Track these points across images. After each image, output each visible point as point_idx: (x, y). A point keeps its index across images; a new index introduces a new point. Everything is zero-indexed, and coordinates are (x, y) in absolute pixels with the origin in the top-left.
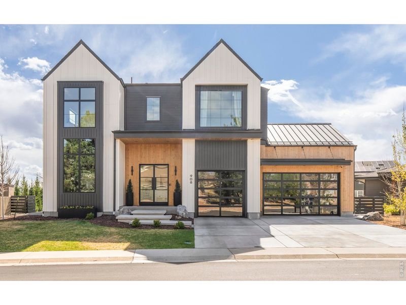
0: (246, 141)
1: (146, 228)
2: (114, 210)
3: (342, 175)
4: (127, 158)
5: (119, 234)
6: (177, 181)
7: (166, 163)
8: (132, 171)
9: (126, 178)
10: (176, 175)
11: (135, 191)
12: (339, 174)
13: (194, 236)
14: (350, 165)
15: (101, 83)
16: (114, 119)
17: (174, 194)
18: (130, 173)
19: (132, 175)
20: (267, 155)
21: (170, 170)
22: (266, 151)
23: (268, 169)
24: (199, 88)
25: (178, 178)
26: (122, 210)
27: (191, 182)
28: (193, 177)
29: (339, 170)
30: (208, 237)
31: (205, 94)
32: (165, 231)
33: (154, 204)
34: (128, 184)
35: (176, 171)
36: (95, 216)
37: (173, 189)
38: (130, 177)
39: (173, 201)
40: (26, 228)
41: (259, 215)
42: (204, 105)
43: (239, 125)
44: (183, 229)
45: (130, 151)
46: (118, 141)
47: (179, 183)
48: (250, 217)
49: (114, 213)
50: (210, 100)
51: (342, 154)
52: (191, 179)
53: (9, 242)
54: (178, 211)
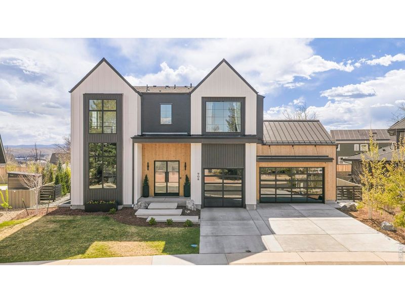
0: (244, 145)
1: (161, 227)
2: (133, 203)
3: (326, 169)
4: (143, 155)
5: (138, 234)
6: (186, 176)
7: (178, 160)
8: (148, 166)
9: (143, 173)
10: (185, 169)
11: (151, 184)
12: (324, 168)
13: (199, 236)
14: (332, 162)
15: (121, 95)
16: (132, 125)
17: (184, 186)
18: (146, 168)
19: (148, 169)
20: (263, 153)
21: (180, 166)
22: (262, 149)
23: (264, 164)
24: (205, 100)
25: (187, 173)
26: (139, 203)
27: (198, 179)
28: (200, 175)
29: (324, 164)
30: (211, 237)
31: (209, 105)
32: (176, 230)
33: (167, 195)
34: (144, 178)
35: (185, 166)
36: (117, 210)
37: (183, 181)
38: (146, 172)
39: (183, 192)
40: (60, 227)
41: (255, 206)
42: (209, 113)
43: (239, 131)
44: (191, 226)
45: (146, 150)
46: (136, 145)
47: (189, 176)
48: (247, 208)
49: (133, 206)
50: (214, 109)
51: (326, 151)
52: (198, 176)
53: (50, 247)
54: (187, 204)
